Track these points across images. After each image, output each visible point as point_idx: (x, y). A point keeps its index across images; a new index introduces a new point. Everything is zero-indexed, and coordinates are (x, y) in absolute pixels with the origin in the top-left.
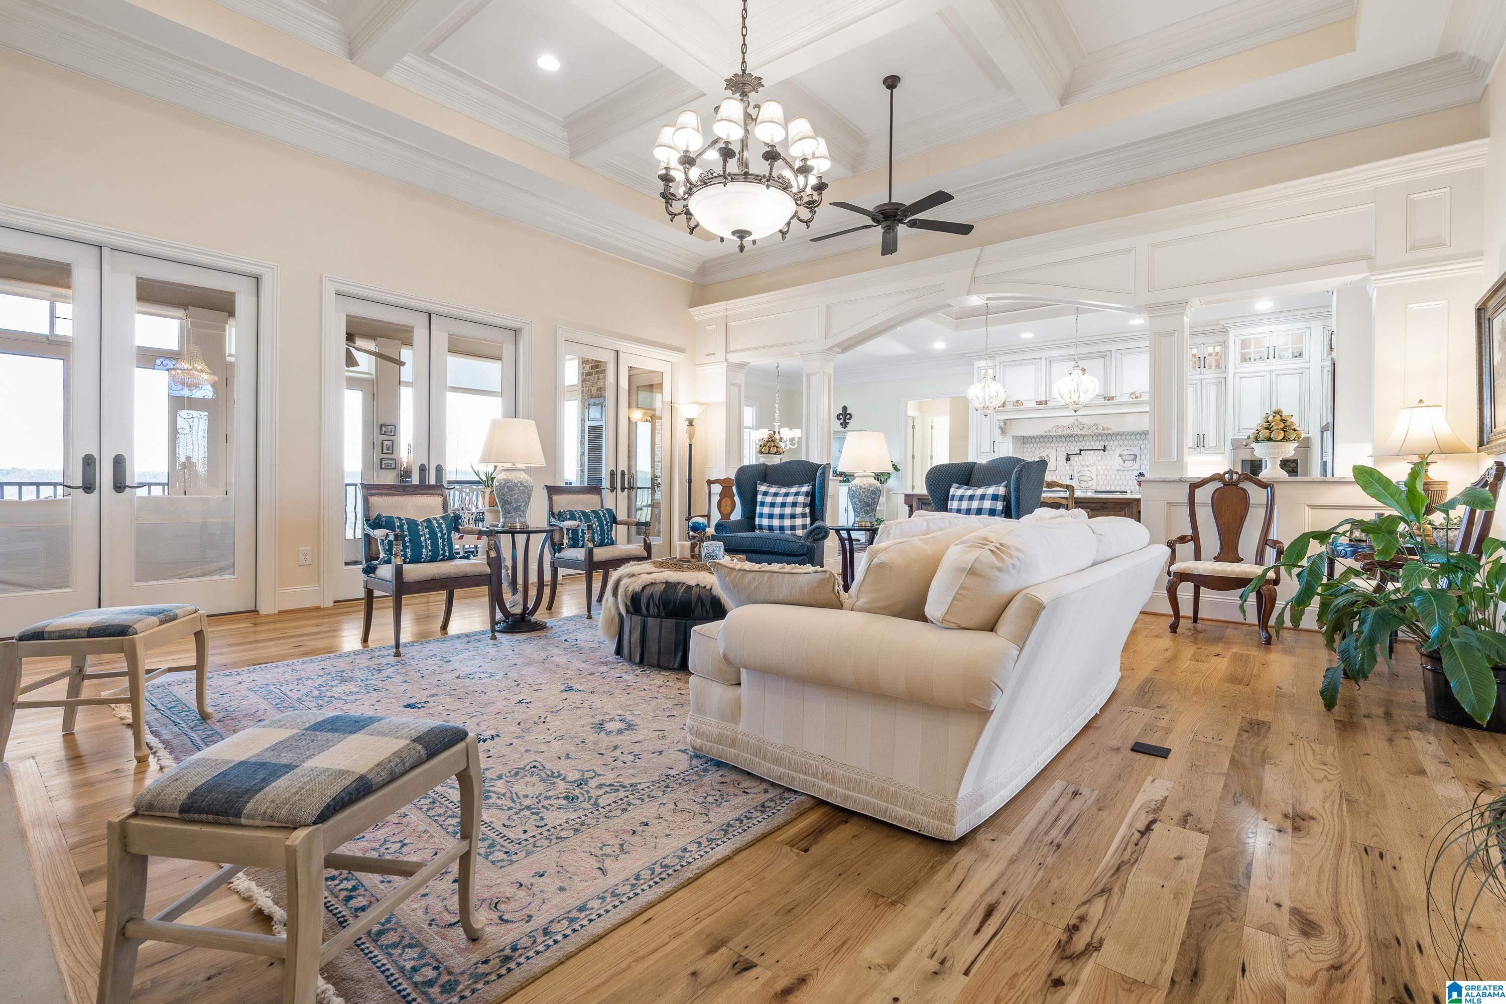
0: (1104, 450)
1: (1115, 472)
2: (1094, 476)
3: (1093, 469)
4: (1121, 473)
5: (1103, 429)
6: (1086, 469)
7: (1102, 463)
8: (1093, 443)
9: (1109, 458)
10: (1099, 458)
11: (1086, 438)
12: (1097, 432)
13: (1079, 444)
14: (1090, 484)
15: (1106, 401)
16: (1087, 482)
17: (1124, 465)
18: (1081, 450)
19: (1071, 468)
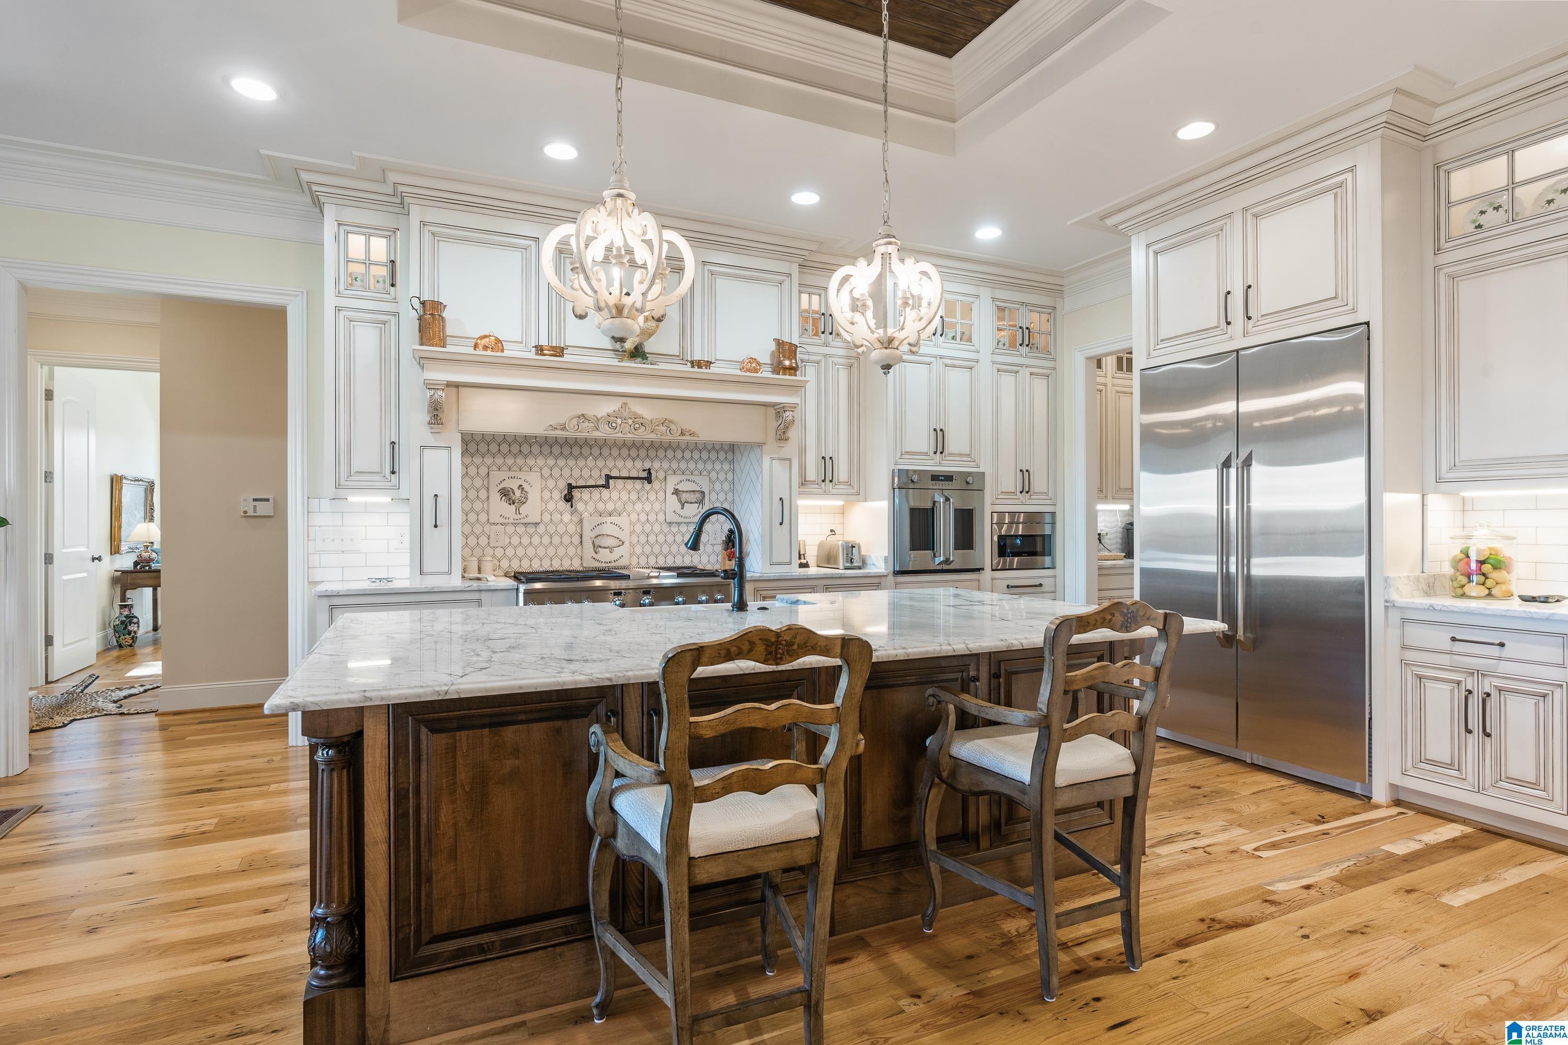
0: (649, 479)
1: (665, 528)
2: (624, 536)
3: (623, 520)
4: (674, 529)
5: (682, 434)
6: (609, 519)
7: (638, 507)
8: (620, 463)
9: (652, 496)
10: (634, 496)
11: (606, 451)
12: (667, 438)
13: (601, 463)
14: (618, 552)
15: (696, 369)
16: (611, 549)
17: (682, 512)
18: (608, 477)
19: (576, 519)
